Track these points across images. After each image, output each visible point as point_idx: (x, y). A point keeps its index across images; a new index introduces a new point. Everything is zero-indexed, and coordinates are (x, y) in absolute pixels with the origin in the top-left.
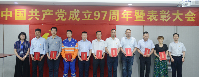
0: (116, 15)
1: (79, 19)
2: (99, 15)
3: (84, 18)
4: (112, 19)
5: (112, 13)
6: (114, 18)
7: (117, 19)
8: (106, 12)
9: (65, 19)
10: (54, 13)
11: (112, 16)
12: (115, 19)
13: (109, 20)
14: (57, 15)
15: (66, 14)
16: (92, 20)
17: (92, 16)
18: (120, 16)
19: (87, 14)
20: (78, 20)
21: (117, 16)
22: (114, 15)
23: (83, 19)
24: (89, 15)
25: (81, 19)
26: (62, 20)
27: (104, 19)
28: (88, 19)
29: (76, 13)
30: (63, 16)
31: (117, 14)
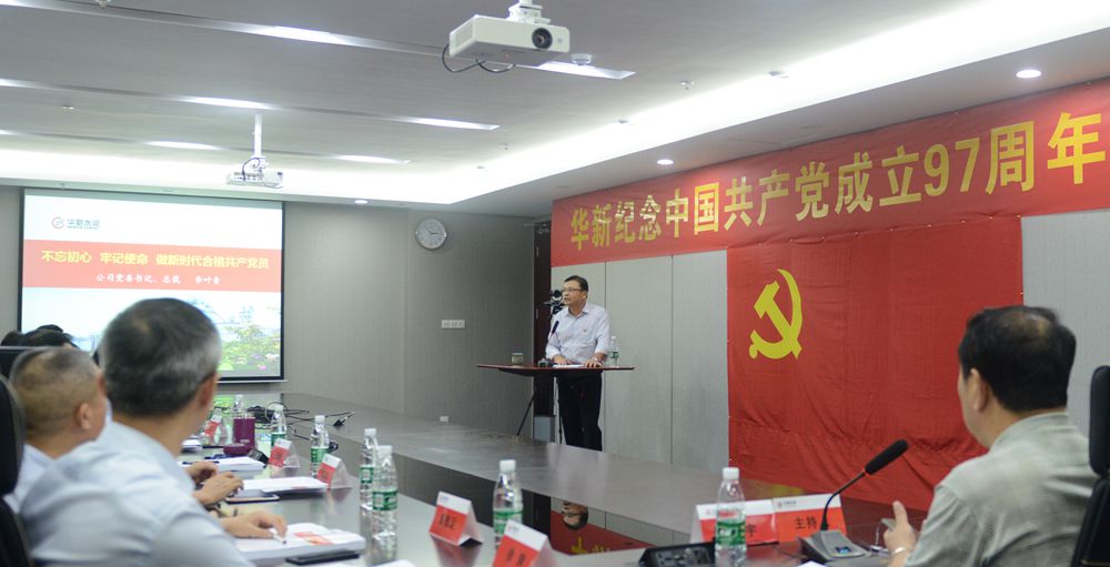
0: (1020, 152)
1: (870, 198)
2: (944, 170)
3: (889, 194)
4: (1004, 182)
5: (1003, 144)
6: (1011, 171)
7: (1024, 179)
8: (973, 144)
9: (824, 212)
10: (789, 185)
11: (1000, 161)
12: (1017, 177)
13: (990, 189)
14: (800, 194)
15: (826, 184)
16: (917, 197)
18: (1044, 152)
19: (899, 170)
20: (867, 206)
21: (1023, 158)
22: (1012, 153)
23: (884, 202)
24: (908, 172)
25: (876, 202)
26: (817, 214)
27: (965, 187)
28: (905, 198)
29: (861, 172)
30: (818, 196)
31: (1023, 146)
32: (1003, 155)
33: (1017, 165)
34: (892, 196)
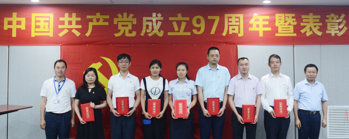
0: (238, 24)
1: (162, 32)
2: (203, 25)
3: (173, 30)
4: (230, 33)
5: (230, 20)
6: (234, 29)
7: (239, 33)
8: (217, 19)
9: (134, 34)
10: (110, 21)
11: (229, 26)
12: (236, 31)
13: (224, 34)
14: (117, 25)
15: (135, 23)
16: (189, 34)
17: (189, 27)
18: (247, 25)
19: (179, 23)
20: (161, 34)
21: (239, 26)
22: (233, 23)
23: (169, 34)
24: (184, 25)
25: (165, 33)
26: (127, 35)
27: (213, 32)
28: (182, 33)
29: (157, 21)
30: (130, 27)
31: (239, 22)
32: (230, 24)
33: (237, 28)
34: (175, 32)
